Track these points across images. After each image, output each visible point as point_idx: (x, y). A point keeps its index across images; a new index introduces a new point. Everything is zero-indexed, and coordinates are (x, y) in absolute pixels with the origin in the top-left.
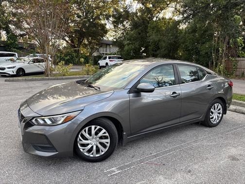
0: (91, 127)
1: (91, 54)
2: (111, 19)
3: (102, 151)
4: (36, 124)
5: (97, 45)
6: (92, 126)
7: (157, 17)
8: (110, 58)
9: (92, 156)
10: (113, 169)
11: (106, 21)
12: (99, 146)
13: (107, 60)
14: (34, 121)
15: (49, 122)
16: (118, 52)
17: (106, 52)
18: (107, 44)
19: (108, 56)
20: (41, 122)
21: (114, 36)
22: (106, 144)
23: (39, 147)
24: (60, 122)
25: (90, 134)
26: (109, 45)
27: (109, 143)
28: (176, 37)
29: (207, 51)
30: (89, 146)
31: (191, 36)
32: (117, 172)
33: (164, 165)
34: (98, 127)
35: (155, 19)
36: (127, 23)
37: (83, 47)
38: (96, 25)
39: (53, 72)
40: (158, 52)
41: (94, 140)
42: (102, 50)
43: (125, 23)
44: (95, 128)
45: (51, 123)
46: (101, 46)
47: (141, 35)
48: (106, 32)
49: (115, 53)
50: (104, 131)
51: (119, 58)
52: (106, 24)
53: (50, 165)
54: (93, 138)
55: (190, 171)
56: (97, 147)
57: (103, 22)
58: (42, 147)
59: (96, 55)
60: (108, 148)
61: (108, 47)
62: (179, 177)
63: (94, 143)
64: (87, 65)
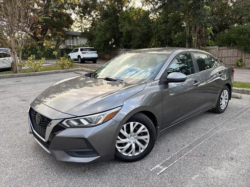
0: (129, 124)
1: (57, 46)
2: (77, 8)
3: (141, 149)
4: (68, 126)
5: (62, 36)
6: (131, 123)
7: (126, 7)
8: (82, 50)
9: (131, 155)
10: (157, 166)
11: (72, 11)
12: (139, 143)
13: (79, 53)
14: (64, 123)
15: (85, 123)
16: (86, 44)
17: (73, 44)
18: (74, 36)
19: (79, 48)
20: (75, 124)
21: (79, 27)
22: (145, 140)
23: (75, 152)
24: (100, 122)
25: (128, 132)
26: (77, 36)
27: (149, 139)
28: (149, 27)
29: (180, 40)
30: (128, 146)
31: (163, 26)
32: (164, 169)
33: (204, 155)
34: (137, 123)
35: (124, 9)
36: (94, 12)
37: (47, 40)
38: (61, 15)
39: (23, 68)
40: (131, 43)
41: (132, 138)
42: (69, 43)
43: (92, 13)
44: (134, 124)
45: (88, 123)
46: (67, 38)
47: (112, 25)
48: (71, 22)
49: (84, 45)
50: (143, 126)
51: (91, 50)
52: (71, 14)
53: (85, 171)
54: (131, 136)
55: (232, 159)
56: (136, 144)
57: (68, 12)
58: (79, 152)
59: (62, 48)
60: (147, 145)
61: (75, 38)
62: (227, 166)
63: (132, 141)
64: (62, 58)
